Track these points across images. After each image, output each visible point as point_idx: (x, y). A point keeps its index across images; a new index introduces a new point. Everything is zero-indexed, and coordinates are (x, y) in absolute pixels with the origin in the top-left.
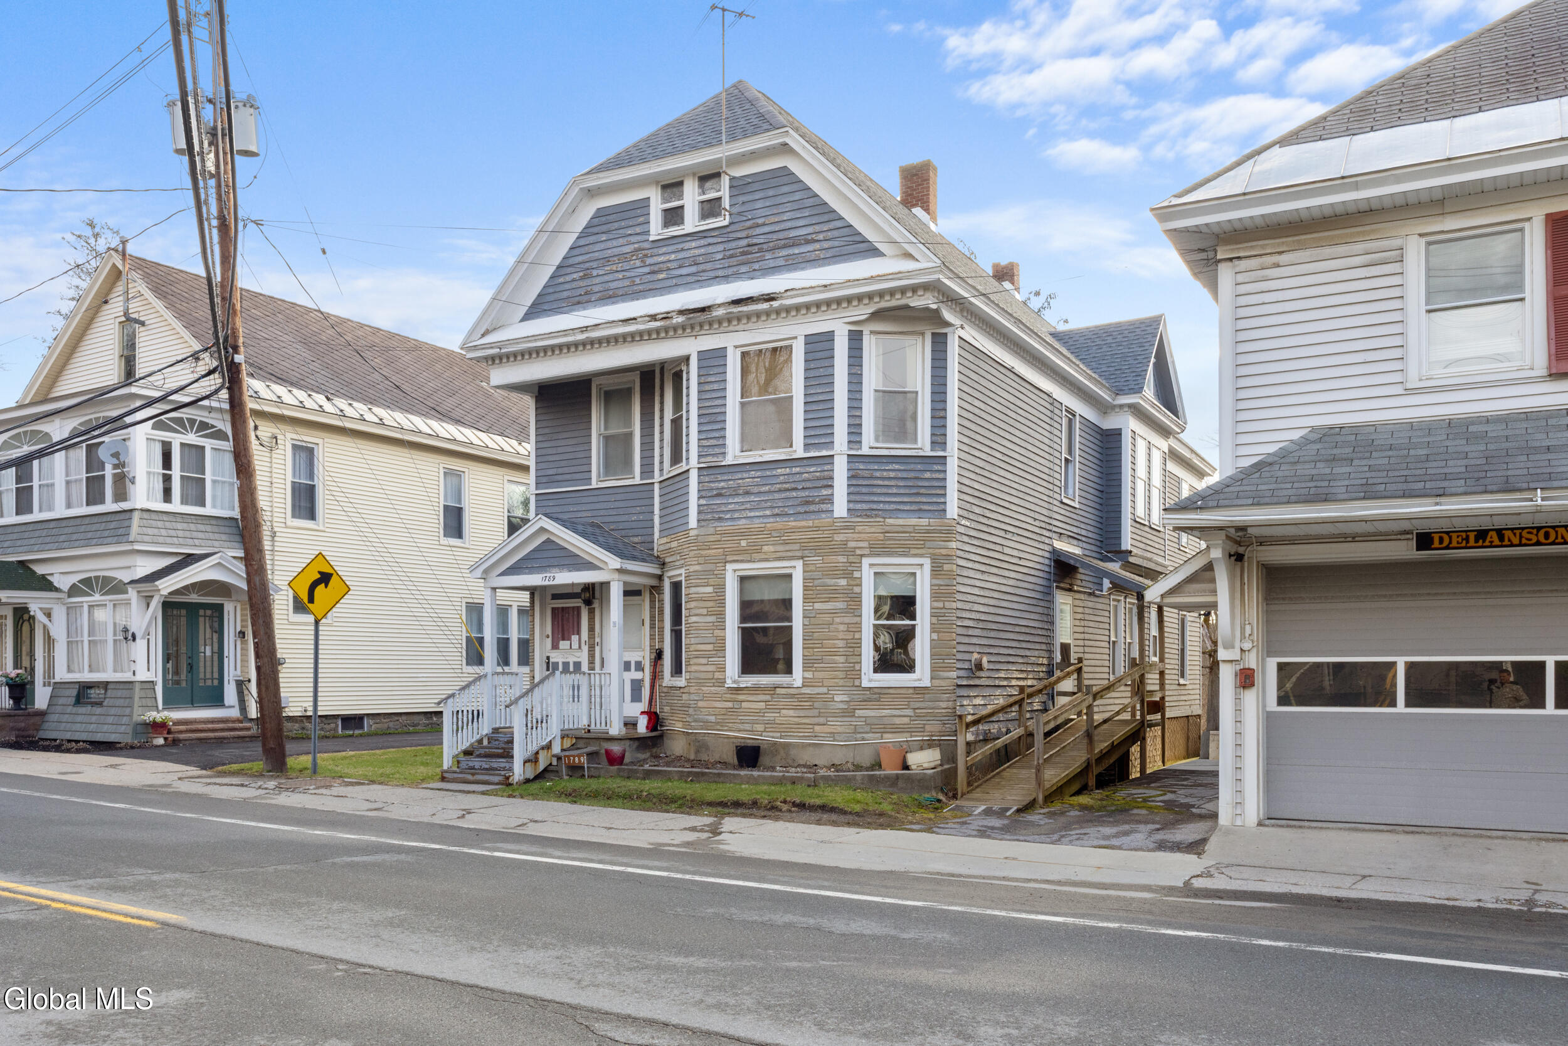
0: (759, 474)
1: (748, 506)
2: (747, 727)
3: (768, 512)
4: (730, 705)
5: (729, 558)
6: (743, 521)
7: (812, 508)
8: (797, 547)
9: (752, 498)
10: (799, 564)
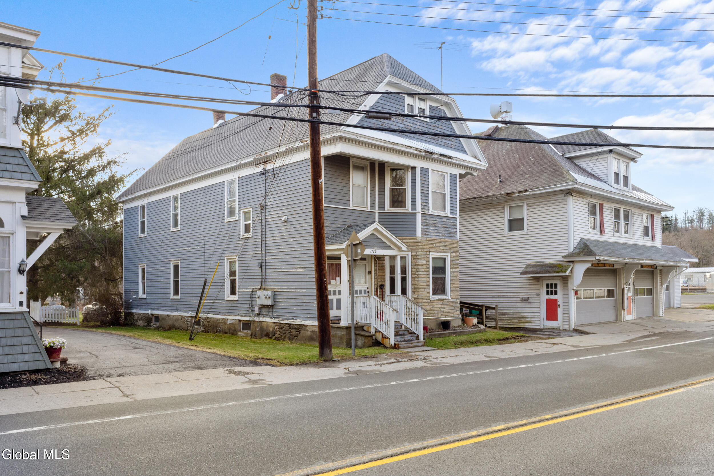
0: (438, 220)
1: (435, 231)
2: (436, 315)
3: (441, 235)
4: (431, 306)
5: (431, 250)
6: (434, 237)
7: (452, 235)
8: (448, 248)
9: (436, 228)
10: (449, 254)
